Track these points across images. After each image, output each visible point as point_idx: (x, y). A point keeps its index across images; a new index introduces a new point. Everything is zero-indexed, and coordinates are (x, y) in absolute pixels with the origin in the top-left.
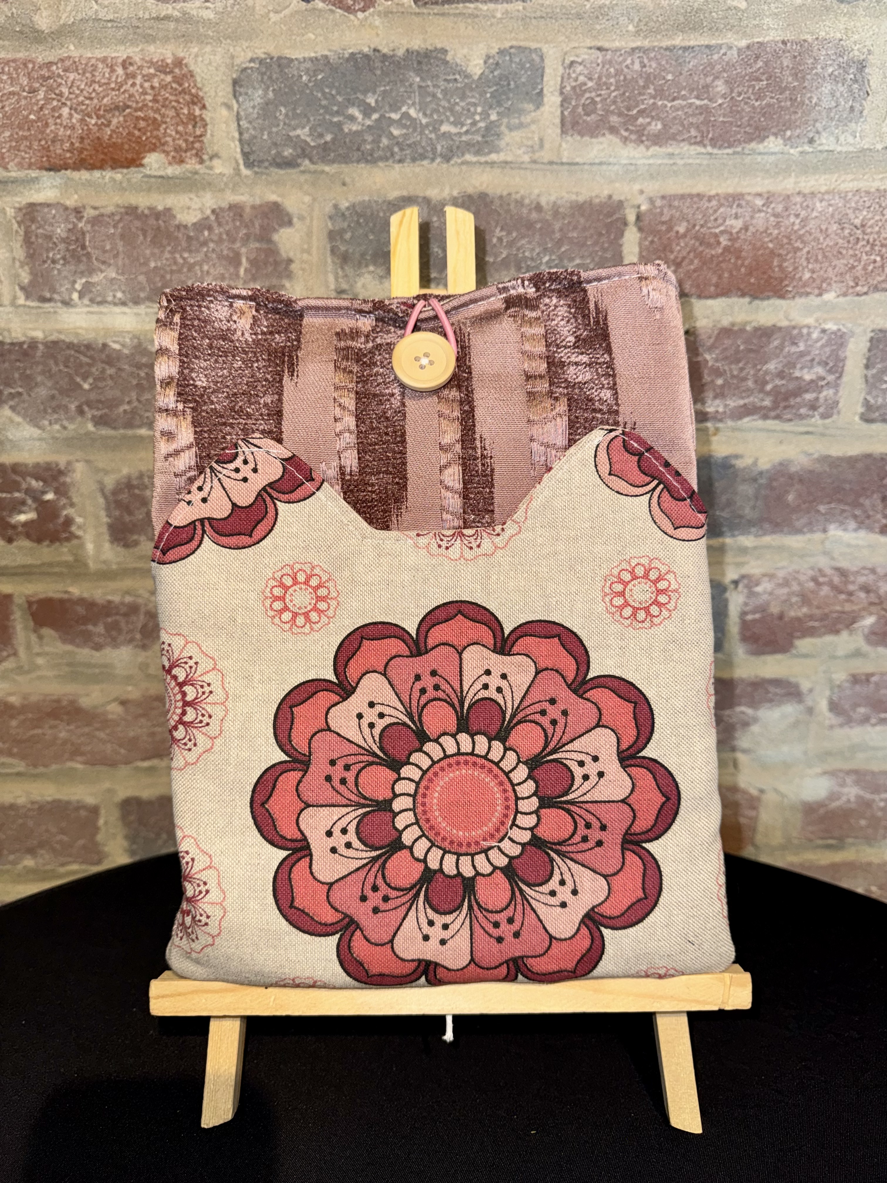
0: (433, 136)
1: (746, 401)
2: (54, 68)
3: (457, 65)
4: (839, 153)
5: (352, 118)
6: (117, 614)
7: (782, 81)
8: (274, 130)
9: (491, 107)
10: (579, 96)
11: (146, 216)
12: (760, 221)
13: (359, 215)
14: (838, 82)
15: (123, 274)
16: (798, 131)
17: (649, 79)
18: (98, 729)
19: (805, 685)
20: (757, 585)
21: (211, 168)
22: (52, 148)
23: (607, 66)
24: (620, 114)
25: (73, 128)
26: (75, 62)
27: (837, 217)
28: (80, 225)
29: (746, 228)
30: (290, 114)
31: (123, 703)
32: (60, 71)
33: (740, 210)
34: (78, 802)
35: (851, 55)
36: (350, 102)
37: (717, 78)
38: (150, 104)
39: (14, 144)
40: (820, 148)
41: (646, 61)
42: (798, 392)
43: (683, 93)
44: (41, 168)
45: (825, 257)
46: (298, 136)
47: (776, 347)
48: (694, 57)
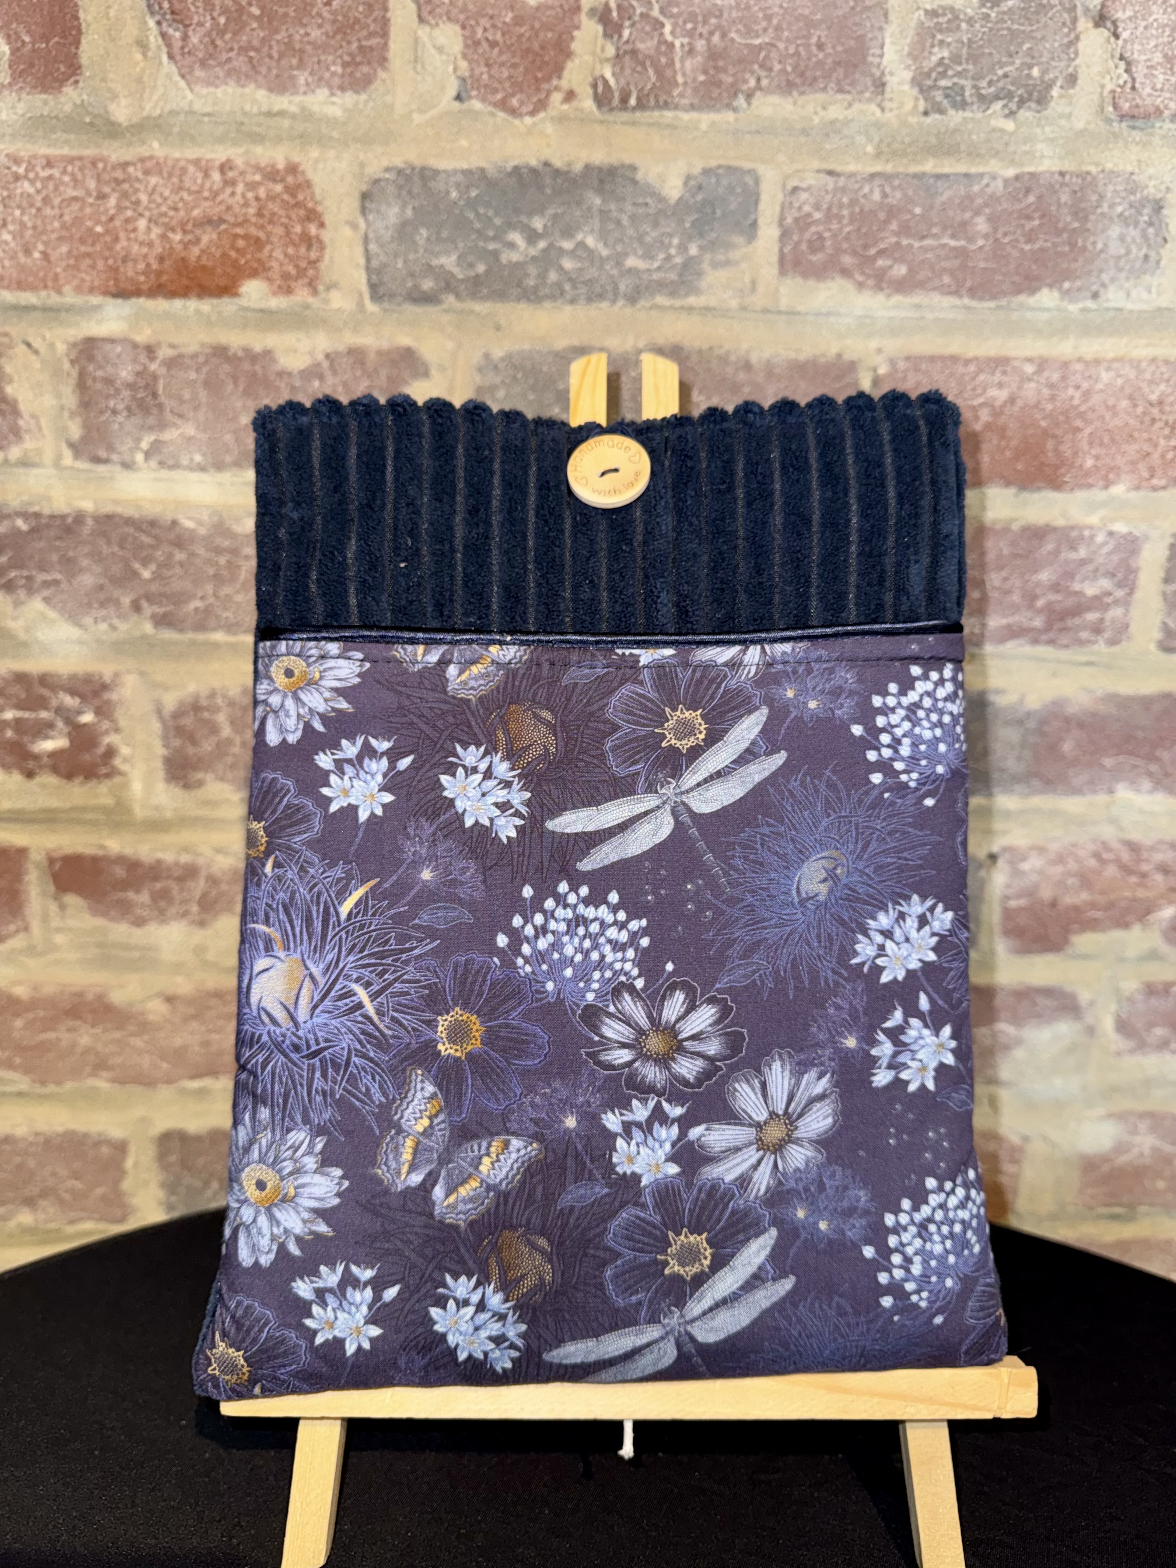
0: (615, 272)
1: (1011, 620)
2: (131, 169)
3: (648, 185)
4: (1131, 312)
5: (512, 246)
6: (168, 877)
7: (1058, 221)
8: (411, 257)
9: (690, 238)
10: (803, 230)
11: (240, 359)
12: (1030, 391)
13: (515, 367)
14: (1128, 225)
15: (205, 430)
16: (1078, 283)
17: (892, 212)
18: (132, 1035)
19: (1084, 997)
20: (1024, 859)
21: (326, 301)
22: (122, 269)
23: (839, 195)
24: (854, 253)
25: (150, 245)
26: (158, 163)
27: (1128, 391)
28: (153, 367)
29: (1012, 400)
30: (433, 238)
31: (170, 999)
32: (140, 175)
33: (1005, 379)
34: (100, 1135)
35: (1145, 192)
36: (510, 226)
37: (977, 213)
38: (254, 220)
39: (72, 262)
40: (1106, 305)
41: (888, 189)
42: (1077, 611)
43: (935, 230)
44: (106, 293)
45: (1113, 440)
46: (442, 266)
47: (1049, 553)
48: (949, 188)
